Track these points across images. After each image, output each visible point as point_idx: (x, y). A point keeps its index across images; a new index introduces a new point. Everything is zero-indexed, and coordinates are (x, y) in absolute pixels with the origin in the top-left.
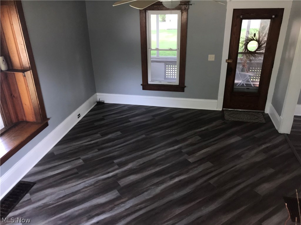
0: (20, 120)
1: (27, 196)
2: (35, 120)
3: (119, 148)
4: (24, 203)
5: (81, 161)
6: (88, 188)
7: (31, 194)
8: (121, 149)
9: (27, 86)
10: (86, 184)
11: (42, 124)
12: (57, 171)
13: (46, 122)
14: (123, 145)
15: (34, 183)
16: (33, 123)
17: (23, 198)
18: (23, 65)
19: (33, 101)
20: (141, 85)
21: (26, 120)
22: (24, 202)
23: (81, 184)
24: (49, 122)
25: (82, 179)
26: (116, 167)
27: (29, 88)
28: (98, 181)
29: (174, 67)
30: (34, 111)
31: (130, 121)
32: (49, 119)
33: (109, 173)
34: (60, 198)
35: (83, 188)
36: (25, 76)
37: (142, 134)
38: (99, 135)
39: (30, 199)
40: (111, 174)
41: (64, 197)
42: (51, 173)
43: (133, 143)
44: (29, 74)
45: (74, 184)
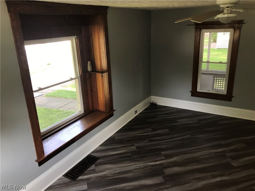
0: (95, 109)
1: (93, 167)
2: (104, 110)
3: (167, 142)
4: (90, 172)
5: (134, 147)
6: (139, 170)
7: (95, 166)
8: (168, 144)
9: (103, 84)
10: (137, 167)
11: (110, 114)
12: (116, 152)
13: (112, 112)
14: (170, 140)
15: (98, 158)
16: (103, 112)
17: (90, 168)
18: (102, 68)
19: (105, 95)
20: (191, 92)
21: (98, 109)
22: (91, 170)
23: (133, 166)
24: (115, 113)
25: (134, 162)
26: (163, 157)
27: (104, 86)
28: (147, 166)
29: (222, 80)
30: (105, 103)
31: (177, 122)
32: (115, 110)
33: (156, 161)
34: (116, 173)
35: (135, 169)
36: (102, 76)
37: (188, 134)
38: (150, 129)
39: (95, 169)
40: (158, 163)
41: (120, 173)
42: (111, 153)
43: (179, 140)
44: (106, 75)
45: (128, 165)
